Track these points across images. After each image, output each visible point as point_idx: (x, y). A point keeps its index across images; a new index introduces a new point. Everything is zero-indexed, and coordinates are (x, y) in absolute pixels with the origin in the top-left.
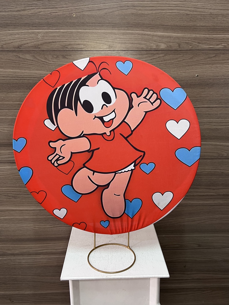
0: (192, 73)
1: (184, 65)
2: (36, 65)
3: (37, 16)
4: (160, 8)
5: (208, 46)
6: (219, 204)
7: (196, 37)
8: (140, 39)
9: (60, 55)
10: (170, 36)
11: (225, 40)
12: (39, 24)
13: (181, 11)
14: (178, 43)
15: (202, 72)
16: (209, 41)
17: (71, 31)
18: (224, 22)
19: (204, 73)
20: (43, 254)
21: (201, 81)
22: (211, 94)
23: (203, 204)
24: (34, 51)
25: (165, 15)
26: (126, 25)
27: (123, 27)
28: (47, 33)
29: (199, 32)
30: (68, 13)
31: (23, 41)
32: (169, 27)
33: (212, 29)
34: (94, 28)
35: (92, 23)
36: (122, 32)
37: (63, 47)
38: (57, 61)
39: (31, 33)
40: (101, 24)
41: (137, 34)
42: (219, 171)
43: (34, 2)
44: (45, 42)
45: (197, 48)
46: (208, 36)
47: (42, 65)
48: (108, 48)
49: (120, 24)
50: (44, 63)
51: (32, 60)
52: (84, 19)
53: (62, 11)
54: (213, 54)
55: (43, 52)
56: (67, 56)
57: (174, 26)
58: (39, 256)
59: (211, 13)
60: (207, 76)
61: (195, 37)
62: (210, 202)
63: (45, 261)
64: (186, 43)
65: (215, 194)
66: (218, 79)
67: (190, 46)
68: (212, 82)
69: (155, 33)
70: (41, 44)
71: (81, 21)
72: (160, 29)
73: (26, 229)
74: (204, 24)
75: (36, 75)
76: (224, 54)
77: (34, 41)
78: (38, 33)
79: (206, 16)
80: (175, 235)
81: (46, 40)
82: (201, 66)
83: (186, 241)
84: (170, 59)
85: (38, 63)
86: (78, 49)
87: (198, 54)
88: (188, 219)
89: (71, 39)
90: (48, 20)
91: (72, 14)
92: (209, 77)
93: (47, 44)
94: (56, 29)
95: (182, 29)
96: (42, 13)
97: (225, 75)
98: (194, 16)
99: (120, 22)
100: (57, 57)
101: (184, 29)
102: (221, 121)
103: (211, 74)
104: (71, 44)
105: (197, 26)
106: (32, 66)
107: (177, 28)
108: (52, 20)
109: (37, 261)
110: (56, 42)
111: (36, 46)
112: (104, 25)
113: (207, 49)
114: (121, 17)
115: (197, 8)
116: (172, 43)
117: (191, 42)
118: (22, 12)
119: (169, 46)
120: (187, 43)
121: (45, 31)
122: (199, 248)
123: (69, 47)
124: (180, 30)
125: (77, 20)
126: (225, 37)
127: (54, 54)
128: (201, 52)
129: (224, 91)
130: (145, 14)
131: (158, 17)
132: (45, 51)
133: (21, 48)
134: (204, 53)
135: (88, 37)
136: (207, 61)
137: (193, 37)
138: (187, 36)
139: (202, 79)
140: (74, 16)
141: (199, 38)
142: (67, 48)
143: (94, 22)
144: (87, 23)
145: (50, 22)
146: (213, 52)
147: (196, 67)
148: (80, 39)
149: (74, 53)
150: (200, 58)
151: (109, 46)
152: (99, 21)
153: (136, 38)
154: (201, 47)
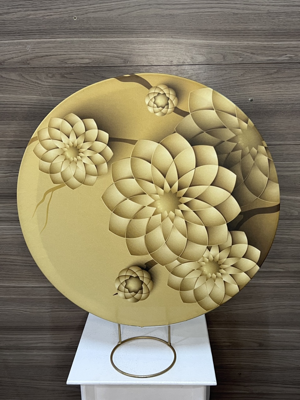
0: (243, 96)
1: (232, 85)
2: (25, 87)
3: (25, 21)
4: (195, 6)
5: (266, 58)
6: (288, 284)
7: (248, 45)
8: (168, 49)
9: (57, 73)
10: (211, 45)
11: (292, 49)
12: (28, 31)
13: (226, 10)
14: (222, 54)
15: (258, 94)
16: (267, 51)
17: (71, 40)
18: (288, 23)
20: (38, 349)
21: (257, 108)
22: (272, 125)
23: (266, 285)
24: (21, 69)
25: (202, 15)
26: (148, 30)
27: (143, 34)
28: (38, 44)
29: (252, 38)
30: (67, 15)
31: (6, 54)
32: (208, 31)
33: (272, 33)
35: (100, 29)
36: (142, 41)
37: (62, 63)
38: (52, 81)
39: (18, 43)
40: (112, 29)
41: (163, 42)
42: (287, 237)
43: (21, 3)
44: (36, 55)
45: (250, 61)
46: (265, 44)
47: (33, 87)
48: (123, 62)
49: (139, 29)
50: (35, 85)
51: (19, 80)
52: (88, 23)
53: (59, 13)
54: (274, 68)
55: (34, 70)
56: (66, 74)
57: (216, 30)
58: (31, 352)
59: (269, 11)
60: (266, 100)
61: (246, 46)
62: (275, 282)
63: (40, 359)
64: (233, 53)
65: (282, 270)
66: (283, 104)
67: (240, 57)
68: (274, 109)
69: (190, 41)
70: (31, 59)
71: (85, 26)
72: (196, 35)
73: (13, 314)
74: (260, 27)
75: (25, 101)
76: (289, 68)
77: (21, 55)
78: (27, 43)
79: (262, 15)
80: (224, 328)
81: (38, 53)
82: (257, 86)
83: (240, 337)
84: (212, 77)
85: (27, 85)
86: (81, 64)
87: (251, 69)
88: (243, 306)
89: (72, 50)
90: (40, 27)
91: (73, 16)
92: (268, 101)
93: (39, 58)
94: (50, 37)
95: (228, 35)
96: (31, 17)
97: (292, 99)
98: (244, 16)
99: (140, 26)
100: (53, 76)
101: (231, 34)
102: (288, 164)
103: (272, 98)
104: (72, 57)
105: (249, 30)
106: (20, 88)
107: (220, 33)
108: (46, 26)
109: (29, 359)
110: (51, 55)
111: (25, 62)
112: (116, 31)
113: (265, 62)
114: (140, 20)
115: (248, 4)
116: (213, 55)
117: (241, 52)
118: (5, 16)
119: (209, 58)
120: (236, 54)
121: (36, 41)
122: (261, 349)
123: (69, 62)
124: (225, 36)
125: (80, 25)
126: (291, 44)
127: (49, 71)
128: (256, 66)
129: (291, 122)
130: (175, 15)
131: (193, 19)
132: (36, 68)
133: (3, 65)
134: (260, 67)
135: (95, 47)
136: (266, 79)
137: (244, 45)
138: (236, 44)
139: (258, 105)
140: (75, 20)
141: (253, 47)
142: (67, 63)
143: (102, 27)
144: (93, 29)
145: (42, 29)
146: (274, 66)
147: (249, 87)
148: (83, 50)
149: (77, 70)
150: (255, 75)
151: (124, 59)
152: (109, 25)
153: (163, 48)
154: (257, 59)
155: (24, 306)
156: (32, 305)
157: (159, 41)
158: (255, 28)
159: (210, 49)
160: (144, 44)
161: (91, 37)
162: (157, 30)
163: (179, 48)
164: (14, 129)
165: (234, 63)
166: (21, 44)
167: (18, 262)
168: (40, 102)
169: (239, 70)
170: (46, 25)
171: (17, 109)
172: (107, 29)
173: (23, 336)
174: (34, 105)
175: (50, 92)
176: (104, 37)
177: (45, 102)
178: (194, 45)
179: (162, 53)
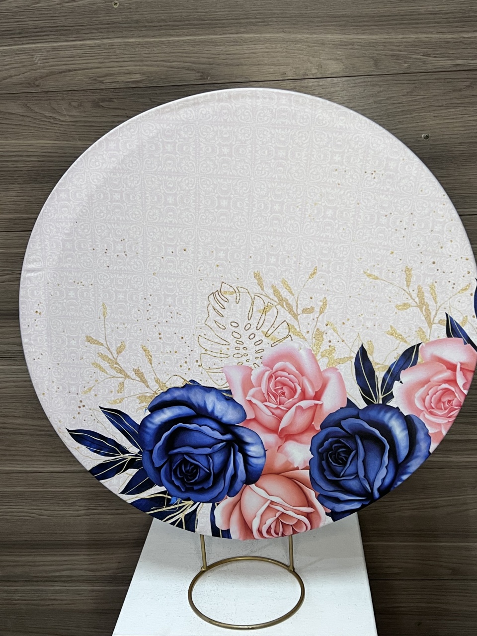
0: (411, 131)
2: (32, 127)
3: (31, 13)
5: (449, 62)
7: (418, 40)
8: (277, 52)
9: (86, 101)
10: (352, 42)
12: (37, 30)
14: (372, 58)
15: (438, 127)
16: (452, 49)
17: (110, 43)
19: (443, 130)
20: (62, 581)
21: (436, 150)
22: (463, 180)
23: (460, 464)
24: (24, 95)
26: (242, 21)
27: (233, 27)
28: (54, 51)
29: (425, 27)
32: (348, 19)
33: (460, 17)
34: (163, 33)
35: (158, 22)
36: (232, 39)
37: (94, 82)
38: (78, 114)
39: (19, 51)
40: (180, 21)
41: (268, 40)
44: (50, 71)
45: (423, 68)
46: (449, 37)
47: (45, 125)
48: (201, 78)
49: (227, 20)
50: (49, 122)
51: (22, 114)
52: (138, 12)
54: (465, 80)
55: (48, 95)
56: (102, 102)
57: (360, 16)
58: (51, 586)
60: (452, 136)
61: (415, 41)
63: (66, 598)
64: (392, 56)
67: (405, 62)
68: (468, 151)
69: (315, 36)
70: (41, 77)
71: (132, 16)
72: (326, 26)
73: (20, 519)
74: (438, 8)
75: (32, 150)
77: (26, 71)
78: (34, 50)
81: (54, 66)
82: (435, 112)
84: (355, 98)
85: (36, 121)
86: (128, 84)
87: (425, 82)
88: (421, 502)
89: (111, 60)
90: (56, 21)
91: (112, 2)
92: (457, 138)
93: (54, 76)
94: (73, 39)
95: (381, 23)
99: (227, 14)
100: (80, 105)
101: (387, 22)
103: (461, 132)
104: (112, 72)
105: (419, 14)
106: (23, 128)
107: (368, 22)
108: (65, 19)
109: (48, 597)
110: (75, 70)
111: (30, 83)
112: (187, 25)
113: (449, 70)
116: (357, 59)
117: (406, 53)
119: (350, 65)
120: (396, 57)
121: (50, 45)
122: (456, 579)
123: (108, 80)
124: (377, 26)
125: (124, 17)
127: (72, 97)
128: (434, 77)
132: (51, 93)
134: (442, 79)
135: (152, 54)
136: (450, 99)
137: (412, 40)
138: (396, 40)
139: (439, 144)
140: (115, 7)
141: (427, 43)
142: (103, 83)
143: (163, 17)
144: (148, 22)
145: (60, 25)
146: (464, 75)
147: (421, 114)
148: (131, 59)
149: (120, 94)
150: (432, 93)
151: (202, 73)
152: (174, 15)
153: (267, 50)
154: (435, 64)
155: (38, 504)
156: (51, 504)
157: (262, 39)
158: (429, 10)
159: (350, 49)
160: (236, 45)
161: (143, 36)
162: (257, 20)
163: (297, 50)
164: (15, 198)
165: (395, 72)
166: (24, 52)
167: (27, 429)
168: (59, 151)
169: (402, 85)
170: (67, 17)
171: (19, 164)
172: (170, 22)
173: (38, 559)
174: (49, 156)
175: (75, 133)
176: (165, 35)
177: (66, 151)
178: (322, 44)
179: (267, 59)
